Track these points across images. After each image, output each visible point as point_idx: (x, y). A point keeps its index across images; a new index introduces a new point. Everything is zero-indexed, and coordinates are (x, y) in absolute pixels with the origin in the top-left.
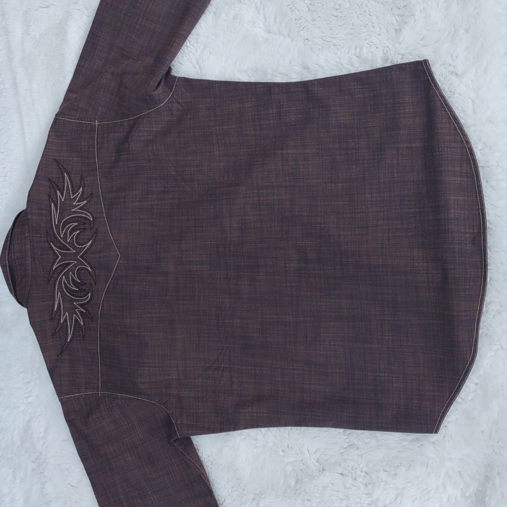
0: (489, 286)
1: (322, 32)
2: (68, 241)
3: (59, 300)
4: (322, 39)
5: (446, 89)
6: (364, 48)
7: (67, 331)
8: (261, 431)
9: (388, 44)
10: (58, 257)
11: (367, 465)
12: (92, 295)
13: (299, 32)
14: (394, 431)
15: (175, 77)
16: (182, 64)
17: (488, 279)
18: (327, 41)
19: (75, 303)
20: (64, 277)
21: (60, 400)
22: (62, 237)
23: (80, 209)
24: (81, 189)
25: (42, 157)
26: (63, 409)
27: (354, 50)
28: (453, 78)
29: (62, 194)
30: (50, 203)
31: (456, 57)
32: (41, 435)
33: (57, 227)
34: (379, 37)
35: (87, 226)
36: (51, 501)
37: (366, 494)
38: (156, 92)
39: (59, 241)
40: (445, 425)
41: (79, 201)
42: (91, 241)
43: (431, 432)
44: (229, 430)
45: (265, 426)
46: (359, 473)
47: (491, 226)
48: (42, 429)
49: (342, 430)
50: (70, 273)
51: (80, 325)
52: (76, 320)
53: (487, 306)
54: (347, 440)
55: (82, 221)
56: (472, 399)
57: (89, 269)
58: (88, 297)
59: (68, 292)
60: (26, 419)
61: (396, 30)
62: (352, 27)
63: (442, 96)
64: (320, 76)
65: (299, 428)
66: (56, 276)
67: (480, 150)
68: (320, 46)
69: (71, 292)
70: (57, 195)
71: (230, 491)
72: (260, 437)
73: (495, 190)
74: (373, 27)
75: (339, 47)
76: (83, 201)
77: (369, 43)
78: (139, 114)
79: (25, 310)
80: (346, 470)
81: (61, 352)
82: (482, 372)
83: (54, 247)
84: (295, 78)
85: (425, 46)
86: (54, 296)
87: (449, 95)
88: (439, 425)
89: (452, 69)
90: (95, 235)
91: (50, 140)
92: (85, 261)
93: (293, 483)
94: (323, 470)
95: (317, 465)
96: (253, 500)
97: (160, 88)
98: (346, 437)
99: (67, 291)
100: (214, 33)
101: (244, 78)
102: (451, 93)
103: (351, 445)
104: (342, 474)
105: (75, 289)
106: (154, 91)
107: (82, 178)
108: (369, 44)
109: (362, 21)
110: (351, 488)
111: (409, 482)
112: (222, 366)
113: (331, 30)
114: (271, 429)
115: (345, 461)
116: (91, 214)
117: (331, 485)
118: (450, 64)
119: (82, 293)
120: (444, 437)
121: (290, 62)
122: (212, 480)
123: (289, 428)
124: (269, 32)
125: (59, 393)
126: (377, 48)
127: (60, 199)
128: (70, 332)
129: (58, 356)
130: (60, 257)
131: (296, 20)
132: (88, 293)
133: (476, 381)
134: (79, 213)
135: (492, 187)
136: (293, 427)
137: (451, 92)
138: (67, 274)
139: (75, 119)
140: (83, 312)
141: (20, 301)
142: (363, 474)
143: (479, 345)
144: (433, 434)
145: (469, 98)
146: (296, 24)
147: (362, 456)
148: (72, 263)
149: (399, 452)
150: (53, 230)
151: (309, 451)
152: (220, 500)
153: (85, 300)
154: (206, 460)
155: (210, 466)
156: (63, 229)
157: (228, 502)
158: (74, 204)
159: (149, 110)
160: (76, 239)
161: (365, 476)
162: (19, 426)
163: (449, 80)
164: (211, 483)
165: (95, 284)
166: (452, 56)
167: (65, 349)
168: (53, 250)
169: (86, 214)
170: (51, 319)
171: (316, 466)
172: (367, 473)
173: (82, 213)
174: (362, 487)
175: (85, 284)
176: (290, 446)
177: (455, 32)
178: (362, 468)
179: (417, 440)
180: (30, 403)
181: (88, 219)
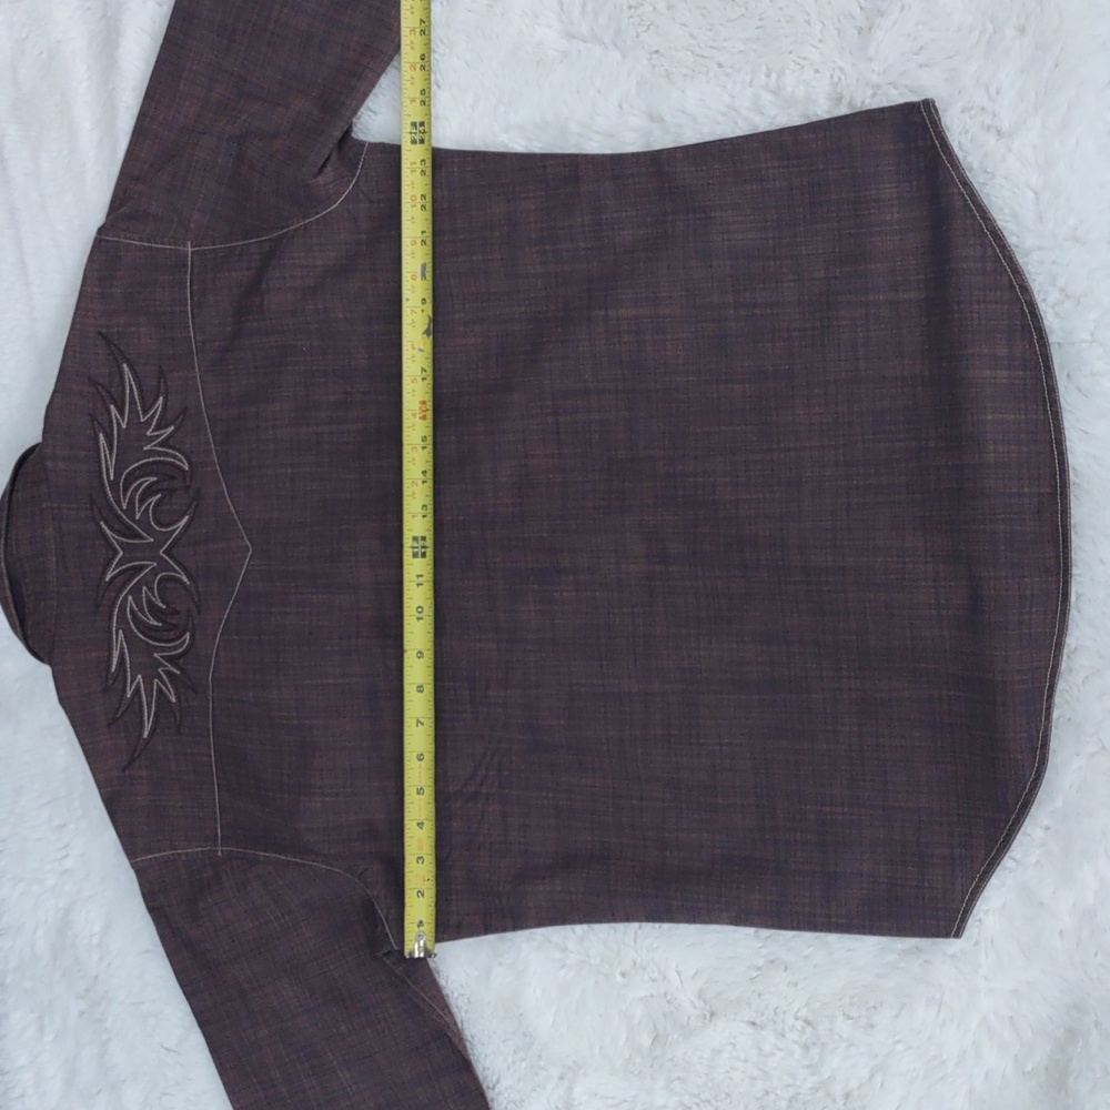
0: (1073, 614)
1: (691, 35)
2: (137, 517)
3: (122, 648)
4: (692, 52)
5: (975, 165)
6: (788, 72)
7: (142, 717)
8: (574, 930)
9: (842, 64)
10: (116, 553)
11: (807, 1005)
12: (192, 636)
13: (638, 36)
14: (864, 933)
15: (361, 144)
16: (375, 113)
17: (1073, 598)
18: (703, 57)
19: (156, 655)
20: (130, 597)
21: (133, 865)
22: (125, 507)
23: (161, 444)
24: (161, 398)
25: (72, 329)
26: (141, 884)
27: (763, 76)
28: (992, 139)
29: (121, 412)
30: (95, 432)
31: (998, 93)
32: (95, 940)
33: (114, 485)
34: (820, 46)
35: (178, 484)
36: (124, 1081)
37: (808, 1067)
38: (320, 179)
39: (119, 517)
40: (977, 918)
41: (158, 428)
42: (187, 517)
43: (947, 935)
44: (504, 930)
45: (581, 922)
46: (790, 1021)
47: (1077, 481)
48: (97, 929)
49: (751, 931)
50: (144, 588)
51: (169, 701)
52: (160, 691)
53: (1069, 657)
54: (764, 951)
55: (167, 473)
56: (1038, 862)
57: (185, 579)
58: (184, 641)
59: (140, 631)
60: (60, 905)
61: (860, 30)
62: (759, 23)
63: (966, 184)
64: (691, 137)
65: (657, 925)
66: (113, 594)
67: (1053, 307)
68: (686, 67)
69: (147, 630)
70: (109, 414)
71: (510, 1059)
72: (571, 945)
73: (1086, 396)
74: (808, 22)
75: (730, 71)
76: (167, 426)
77: (798, 60)
78: (283, 228)
79: (46, 670)
80: (763, 1015)
81: (130, 763)
82: (1059, 803)
83: (108, 532)
84: (630, 143)
85: (926, 66)
86: (110, 639)
87: (981, 181)
88: (964, 920)
89: (988, 120)
90: (195, 503)
91: (89, 289)
92: (176, 561)
93: (646, 1041)
94: (712, 1014)
95: (700, 1004)
96: (561, 1078)
97: (329, 169)
98: (760, 945)
99: (138, 628)
100: (445, 40)
101: (517, 144)
102: (988, 176)
103: (771, 962)
104: (754, 1024)
105: (155, 623)
106: (315, 177)
107: (161, 374)
108: (798, 64)
109: (781, 8)
110: (773, 1054)
111: (899, 1042)
112: (484, 790)
113: (711, 30)
114: (597, 927)
115: (760, 995)
116: (186, 457)
117: (730, 1048)
118: (983, 109)
119: (172, 633)
120: (976, 944)
121: (620, 106)
122: (469, 1038)
123: (635, 925)
124: (570, 36)
125: (130, 849)
126: (817, 71)
127: (118, 424)
128: (149, 718)
129: (124, 770)
130: (121, 553)
131: (630, 7)
132: (184, 633)
133: (1046, 822)
134: (160, 454)
135: (1079, 389)
136: (644, 924)
137: (986, 172)
138: (136, 591)
139: (141, 240)
140: (175, 674)
141: (36, 650)
142: (799, 1024)
143: (1053, 745)
144: (951, 941)
145: (1029, 186)
146: (632, 17)
147: (796, 985)
148: (148, 566)
149: (877, 975)
150: (105, 493)
151: (679, 974)
152: (489, 1078)
153: (176, 648)
154: (456, 995)
155: (465, 1008)
156: (126, 490)
157: (505, 1083)
158: (148, 433)
159: (304, 218)
160: (154, 514)
161: (803, 1028)
162: (46, 921)
163: (982, 146)
164: (468, 1045)
165: (199, 612)
166: (987, 89)
167: (139, 755)
168: (106, 538)
169: (175, 457)
170: (106, 690)
171: (695, 1007)
172: (808, 1022)
173: (167, 454)
174: (798, 1050)
175: (177, 612)
176: (639, 962)
177: (995, 32)
178: (798, 1011)
179: (918, 950)
180: (66, 871)
181: (179, 468)
